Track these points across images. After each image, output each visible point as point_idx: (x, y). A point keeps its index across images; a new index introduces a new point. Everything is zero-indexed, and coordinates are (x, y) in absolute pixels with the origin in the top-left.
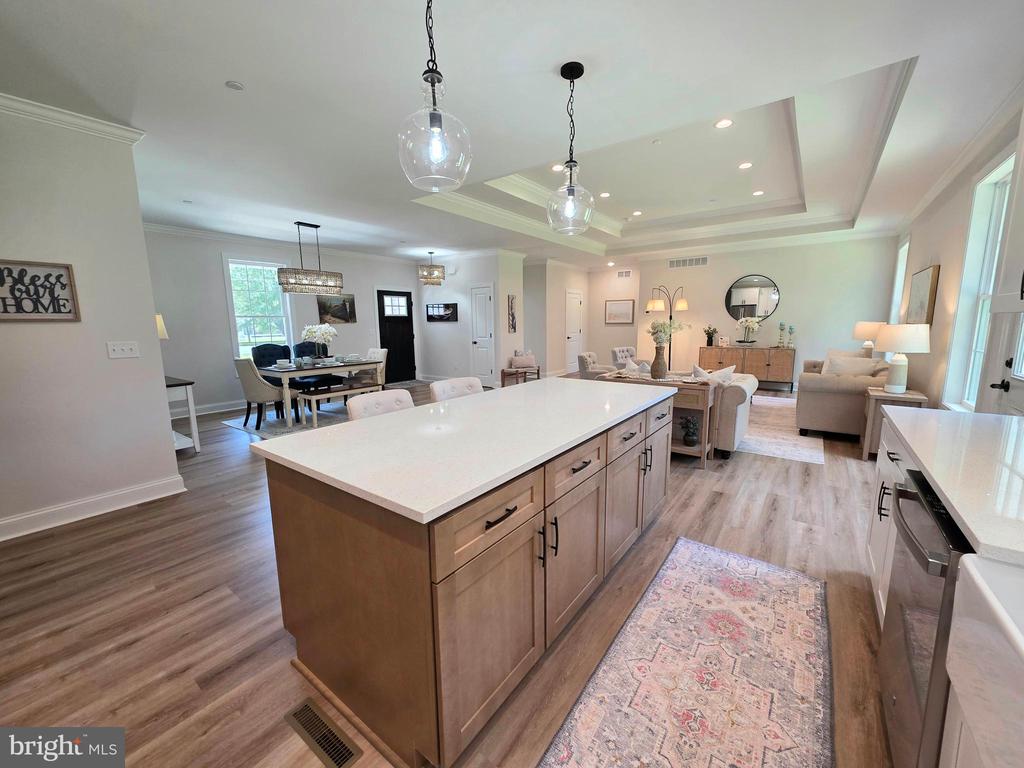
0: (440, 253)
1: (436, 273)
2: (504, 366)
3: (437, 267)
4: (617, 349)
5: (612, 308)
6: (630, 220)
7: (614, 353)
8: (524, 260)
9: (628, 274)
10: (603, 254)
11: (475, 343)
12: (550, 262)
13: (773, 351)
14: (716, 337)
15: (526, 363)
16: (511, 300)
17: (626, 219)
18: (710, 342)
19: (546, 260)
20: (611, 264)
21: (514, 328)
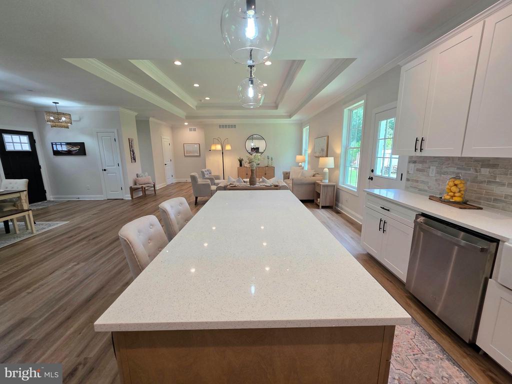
0: (64, 104)
1: (63, 119)
2: (131, 184)
3: (64, 114)
4: (204, 170)
5: (187, 148)
6: (203, 101)
7: (203, 172)
8: (136, 117)
9: (195, 130)
10: (184, 118)
11: (105, 170)
12: (151, 119)
13: (267, 168)
14: (243, 162)
15: (146, 181)
16: (130, 142)
17: (201, 100)
18: (241, 165)
19: (149, 118)
20: (186, 124)
21: (135, 159)
